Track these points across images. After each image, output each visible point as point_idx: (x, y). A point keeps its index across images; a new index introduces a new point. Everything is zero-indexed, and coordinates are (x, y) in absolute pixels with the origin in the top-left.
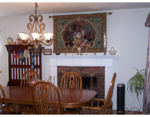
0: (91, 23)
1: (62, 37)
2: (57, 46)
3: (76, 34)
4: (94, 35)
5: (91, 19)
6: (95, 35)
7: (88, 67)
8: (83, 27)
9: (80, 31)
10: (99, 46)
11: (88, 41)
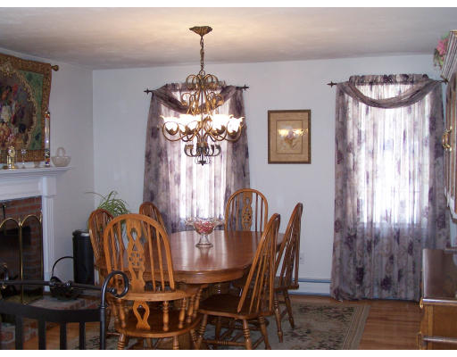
0: (27, 85)
5: (27, 73)
6: (32, 116)
7: (15, 202)
8: (16, 92)
9: (10, 103)
10: (38, 146)
11: (20, 131)
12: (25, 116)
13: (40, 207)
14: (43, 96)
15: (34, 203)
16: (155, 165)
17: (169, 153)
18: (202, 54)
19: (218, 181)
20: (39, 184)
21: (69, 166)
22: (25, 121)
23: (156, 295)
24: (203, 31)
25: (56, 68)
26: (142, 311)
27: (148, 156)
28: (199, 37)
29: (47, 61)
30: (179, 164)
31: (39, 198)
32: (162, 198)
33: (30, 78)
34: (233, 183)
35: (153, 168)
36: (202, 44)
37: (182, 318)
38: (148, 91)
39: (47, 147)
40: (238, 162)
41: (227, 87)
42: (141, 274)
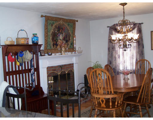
0: (68, 27)
1: (51, 38)
2: (47, 46)
3: (59, 36)
4: (69, 37)
5: (68, 23)
7: (65, 65)
8: (64, 30)
9: (62, 33)
10: (72, 47)
11: (66, 42)
12: (67, 37)
13: (73, 67)
14: (73, 30)
15: (71, 65)
16: (111, 52)
17: (116, 47)
18: (124, 13)
19: (133, 57)
20: (73, 59)
21: (82, 53)
22: (68, 39)
23: (107, 96)
24: (124, 4)
25: (77, 21)
26: (103, 101)
27: (109, 49)
28: (122, 7)
29: (74, 19)
30: (120, 51)
31: (73, 64)
32: (114, 63)
33: (69, 25)
34: (138, 58)
35: (111, 53)
36: (124, 9)
37: (116, 104)
38: (108, 27)
39: (75, 47)
40: (140, 50)
41: (136, 24)
42: (102, 89)
